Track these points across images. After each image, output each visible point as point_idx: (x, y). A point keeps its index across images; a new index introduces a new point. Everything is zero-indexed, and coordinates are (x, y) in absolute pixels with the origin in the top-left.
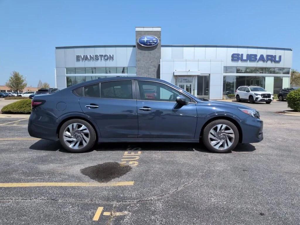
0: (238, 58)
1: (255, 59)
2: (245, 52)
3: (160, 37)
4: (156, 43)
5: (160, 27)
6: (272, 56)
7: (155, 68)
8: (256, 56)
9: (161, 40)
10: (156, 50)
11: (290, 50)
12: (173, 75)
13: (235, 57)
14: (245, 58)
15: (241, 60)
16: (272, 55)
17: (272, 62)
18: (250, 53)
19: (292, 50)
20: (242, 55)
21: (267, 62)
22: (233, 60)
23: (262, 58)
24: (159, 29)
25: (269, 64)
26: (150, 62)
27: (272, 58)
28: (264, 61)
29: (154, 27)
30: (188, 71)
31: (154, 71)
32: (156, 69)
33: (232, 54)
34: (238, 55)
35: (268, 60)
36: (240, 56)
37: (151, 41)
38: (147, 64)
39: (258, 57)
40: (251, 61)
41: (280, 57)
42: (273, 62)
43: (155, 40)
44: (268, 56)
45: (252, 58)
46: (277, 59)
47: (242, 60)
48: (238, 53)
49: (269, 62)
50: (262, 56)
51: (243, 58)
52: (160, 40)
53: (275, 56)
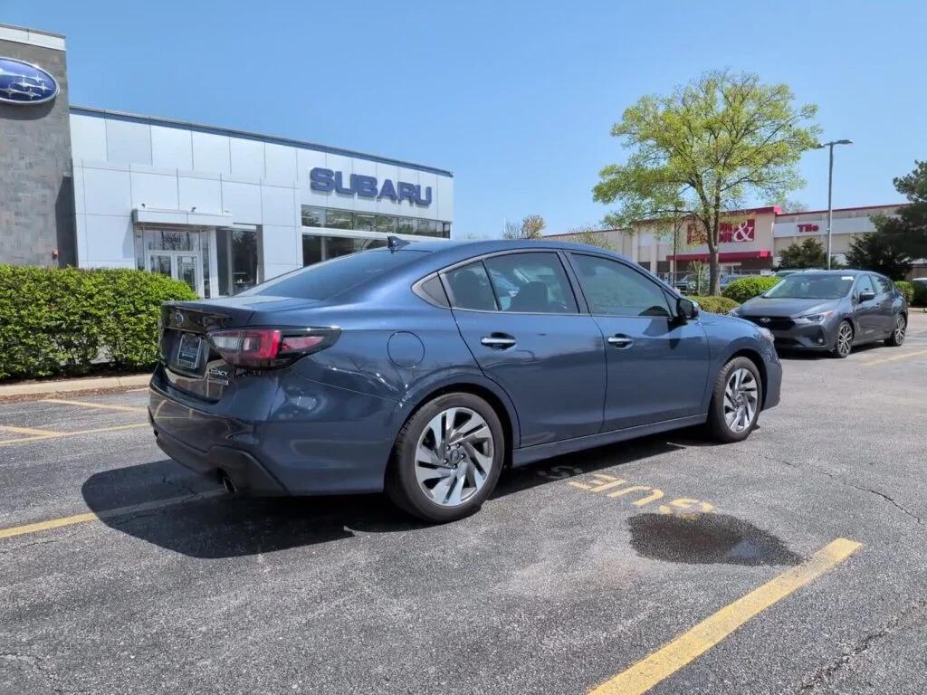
0: (328, 184)
1: (372, 189)
2: (345, 167)
3: (62, 74)
4: (48, 93)
5: (63, 37)
6: (410, 186)
7: (47, 192)
8: (373, 181)
9: (69, 86)
10: (48, 119)
11: (448, 174)
12: (128, 219)
13: (322, 180)
14: (346, 184)
15: (338, 191)
16: (412, 185)
17: (411, 202)
18: (359, 172)
19: (451, 176)
20: (339, 175)
21: (400, 201)
22: (314, 187)
23: (388, 191)
24: (58, 44)
25: (405, 209)
26: (22, 163)
27: (411, 193)
28: (393, 198)
29: (32, 31)
30: (190, 210)
31: (44, 202)
32: (52, 196)
33: (312, 168)
34: (329, 173)
35: (403, 196)
36: (333, 178)
37: (25, 84)
38: (10, 173)
39: (380, 187)
40: (363, 195)
41: (429, 190)
42: (414, 204)
43: (41, 82)
44: (402, 185)
45: (363, 186)
46: (423, 197)
47: (341, 191)
48: (327, 168)
49: (406, 202)
50: (388, 183)
51: (341, 184)
52: (64, 86)
53: (419, 187)
